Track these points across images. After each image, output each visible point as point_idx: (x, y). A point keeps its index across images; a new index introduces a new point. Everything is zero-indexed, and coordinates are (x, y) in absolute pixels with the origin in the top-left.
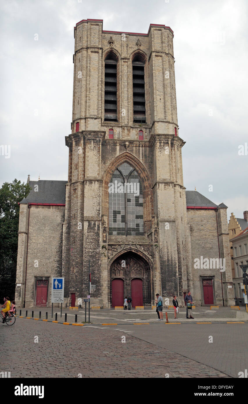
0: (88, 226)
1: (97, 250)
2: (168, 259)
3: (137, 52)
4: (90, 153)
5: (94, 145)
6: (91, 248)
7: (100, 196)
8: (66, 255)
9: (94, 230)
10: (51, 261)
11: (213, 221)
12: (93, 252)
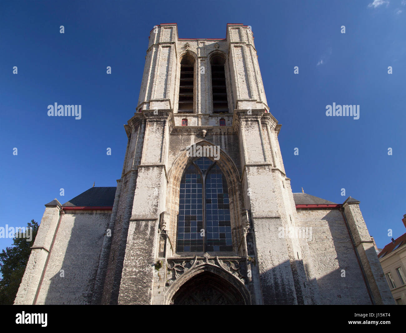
0: (136, 229)
1: (147, 269)
2: (276, 283)
3: (215, 53)
4: (151, 135)
5: (157, 127)
6: (135, 266)
7: (159, 185)
8: (101, 284)
9: (145, 234)
10: (77, 296)
11: (340, 225)
12: (140, 272)
